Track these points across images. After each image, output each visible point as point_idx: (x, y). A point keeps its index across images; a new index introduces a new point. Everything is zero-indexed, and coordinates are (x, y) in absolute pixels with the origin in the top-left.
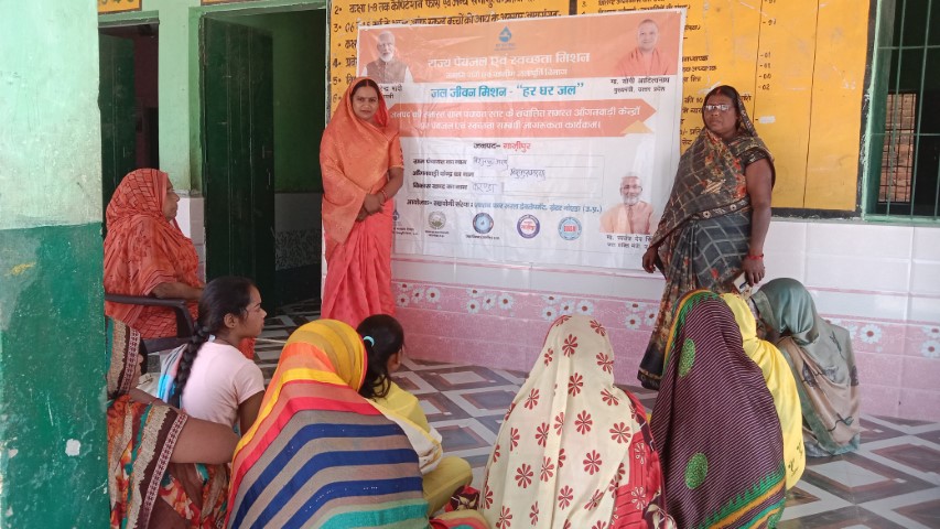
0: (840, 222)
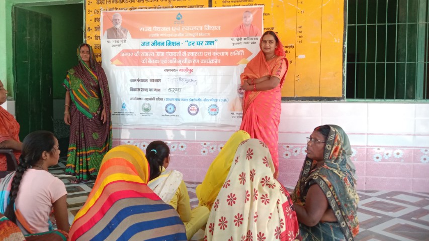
0: (336, 102)
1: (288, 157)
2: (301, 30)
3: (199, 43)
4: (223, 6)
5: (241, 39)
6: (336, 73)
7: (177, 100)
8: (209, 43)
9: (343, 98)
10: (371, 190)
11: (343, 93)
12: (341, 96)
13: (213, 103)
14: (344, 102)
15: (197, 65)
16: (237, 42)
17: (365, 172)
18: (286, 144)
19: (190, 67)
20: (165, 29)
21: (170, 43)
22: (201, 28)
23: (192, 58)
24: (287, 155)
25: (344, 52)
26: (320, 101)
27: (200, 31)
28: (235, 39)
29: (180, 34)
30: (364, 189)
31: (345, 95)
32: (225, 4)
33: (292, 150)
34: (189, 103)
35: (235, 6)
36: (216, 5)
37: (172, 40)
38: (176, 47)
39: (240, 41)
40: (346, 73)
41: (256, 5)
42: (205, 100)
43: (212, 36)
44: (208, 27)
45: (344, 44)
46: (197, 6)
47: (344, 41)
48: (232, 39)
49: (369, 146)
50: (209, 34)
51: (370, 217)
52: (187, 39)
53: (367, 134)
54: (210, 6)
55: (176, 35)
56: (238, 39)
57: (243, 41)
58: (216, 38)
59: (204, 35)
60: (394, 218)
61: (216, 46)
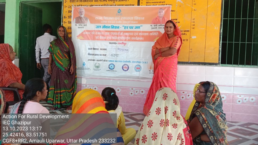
0: (214, 66)
1: (184, 99)
2: (194, 21)
3: (131, 28)
4: (147, 5)
5: (157, 25)
6: (215, 48)
7: (116, 61)
8: (137, 27)
9: (219, 64)
10: (235, 121)
11: (219, 60)
12: (218, 63)
13: (138, 64)
14: (220, 66)
15: (129, 40)
16: (154, 27)
17: (231, 110)
18: (182, 91)
19: (124, 42)
20: (111, 18)
21: (113, 27)
22: (132, 18)
23: (126, 36)
24: (183, 98)
25: (220, 35)
26: (205, 65)
27: (132, 20)
28: (153, 25)
29: (120, 22)
30: (230, 121)
31: (220, 62)
32: (148, 4)
33: (186, 95)
34: (123, 64)
35: (154, 5)
36: (142, 4)
37: (115, 25)
38: (117, 30)
39: (156, 27)
40: (221, 48)
41: (166, 5)
42: (133, 62)
43: (139, 23)
44: (137, 18)
45: (220, 30)
46: (130, 5)
47: (221, 29)
48: (151, 26)
49: (234, 94)
50: (137, 22)
51: (235, 138)
52: (123, 25)
53: (233, 86)
54: (139, 5)
55: (117, 22)
56: (155, 26)
57: (158, 27)
58: (141, 25)
59: (134, 22)
60: (250, 140)
61: (141, 29)
